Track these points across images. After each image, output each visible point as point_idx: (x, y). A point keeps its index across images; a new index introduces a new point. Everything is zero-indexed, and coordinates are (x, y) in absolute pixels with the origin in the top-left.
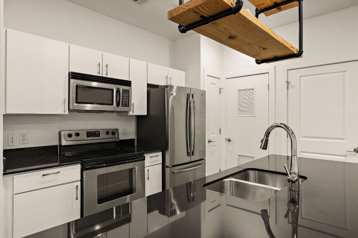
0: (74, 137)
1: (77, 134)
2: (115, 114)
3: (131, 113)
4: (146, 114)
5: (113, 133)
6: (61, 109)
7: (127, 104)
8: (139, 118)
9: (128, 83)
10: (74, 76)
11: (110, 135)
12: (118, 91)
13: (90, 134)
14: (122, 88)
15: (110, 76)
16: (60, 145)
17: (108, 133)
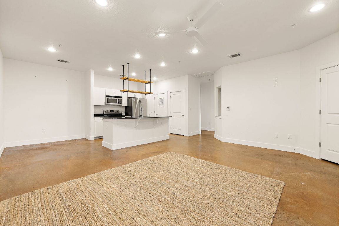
0: (107, 112)
1: (108, 111)
2: (118, 106)
3: (122, 106)
4: (127, 106)
5: (118, 111)
6: (104, 104)
7: (121, 103)
8: (126, 107)
9: (121, 97)
10: (107, 96)
11: (117, 112)
12: (118, 100)
13: (111, 111)
14: (119, 99)
15: (116, 96)
16: (104, 114)
17: (116, 111)
